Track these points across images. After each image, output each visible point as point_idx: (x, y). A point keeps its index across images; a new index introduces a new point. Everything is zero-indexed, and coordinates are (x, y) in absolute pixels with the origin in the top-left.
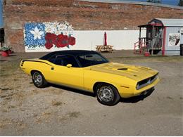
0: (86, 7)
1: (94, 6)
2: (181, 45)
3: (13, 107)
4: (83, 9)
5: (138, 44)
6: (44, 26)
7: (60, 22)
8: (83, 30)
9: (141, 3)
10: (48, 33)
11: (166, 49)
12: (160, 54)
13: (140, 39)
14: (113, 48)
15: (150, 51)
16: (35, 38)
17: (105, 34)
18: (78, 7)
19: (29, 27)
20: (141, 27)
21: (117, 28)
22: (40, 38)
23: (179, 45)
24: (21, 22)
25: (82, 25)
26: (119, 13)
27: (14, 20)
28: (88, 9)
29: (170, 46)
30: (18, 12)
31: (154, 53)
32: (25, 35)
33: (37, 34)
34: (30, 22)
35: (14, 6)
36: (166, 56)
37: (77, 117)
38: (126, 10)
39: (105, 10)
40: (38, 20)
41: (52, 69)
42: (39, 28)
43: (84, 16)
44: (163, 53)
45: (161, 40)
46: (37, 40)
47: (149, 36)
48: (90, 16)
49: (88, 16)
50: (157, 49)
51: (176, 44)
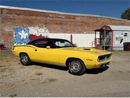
0: (58, 18)
1: (63, 17)
2: (124, 43)
3: (6, 76)
5: (94, 42)
6: (28, 30)
7: (40, 27)
8: (56, 33)
9: (96, 16)
10: (31, 35)
11: (114, 46)
12: (110, 49)
13: (95, 39)
14: (77, 45)
15: (103, 47)
16: (22, 38)
17: (71, 36)
18: (53, 17)
19: (17, 30)
20: (96, 31)
21: (79, 32)
22: (25, 38)
23: (122, 43)
24: (12, 27)
25: (55, 30)
26: (81, 22)
27: (8, 25)
28: (59, 19)
29: (116, 44)
30: (10, 19)
31: (106, 49)
32: (14, 36)
33: (24, 35)
34: (19, 27)
35: (8, 15)
36: (114, 51)
37: (54, 81)
38: (86, 21)
39: (71, 20)
40: (25, 26)
41: (36, 50)
42: (25, 31)
43: (57, 23)
44: (112, 49)
45: (110, 39)
46: (23, 39)
47: (102, 37)
48: (61, 24)
49: (59, 24)
50: (108, 46)
51: (121, 43)
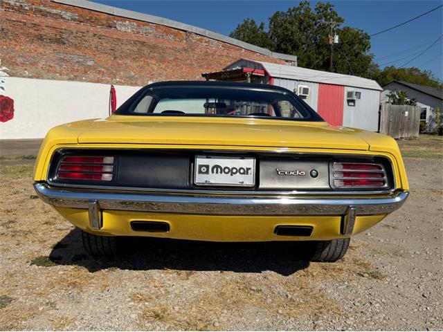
1: (68, 15)
4: (38, 19)
8: (38, 76)
28: (50, 21)
43: (40, 38)
48: (60, 41)
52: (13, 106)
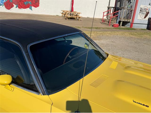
2: (149, 19)
12: (128, 26)
13: (109, 8)
15: (120, 22)
31: (123, 25)
36: (134, 29)
50: (126, 20)
51: (145, 18)
52: (39, 2)
